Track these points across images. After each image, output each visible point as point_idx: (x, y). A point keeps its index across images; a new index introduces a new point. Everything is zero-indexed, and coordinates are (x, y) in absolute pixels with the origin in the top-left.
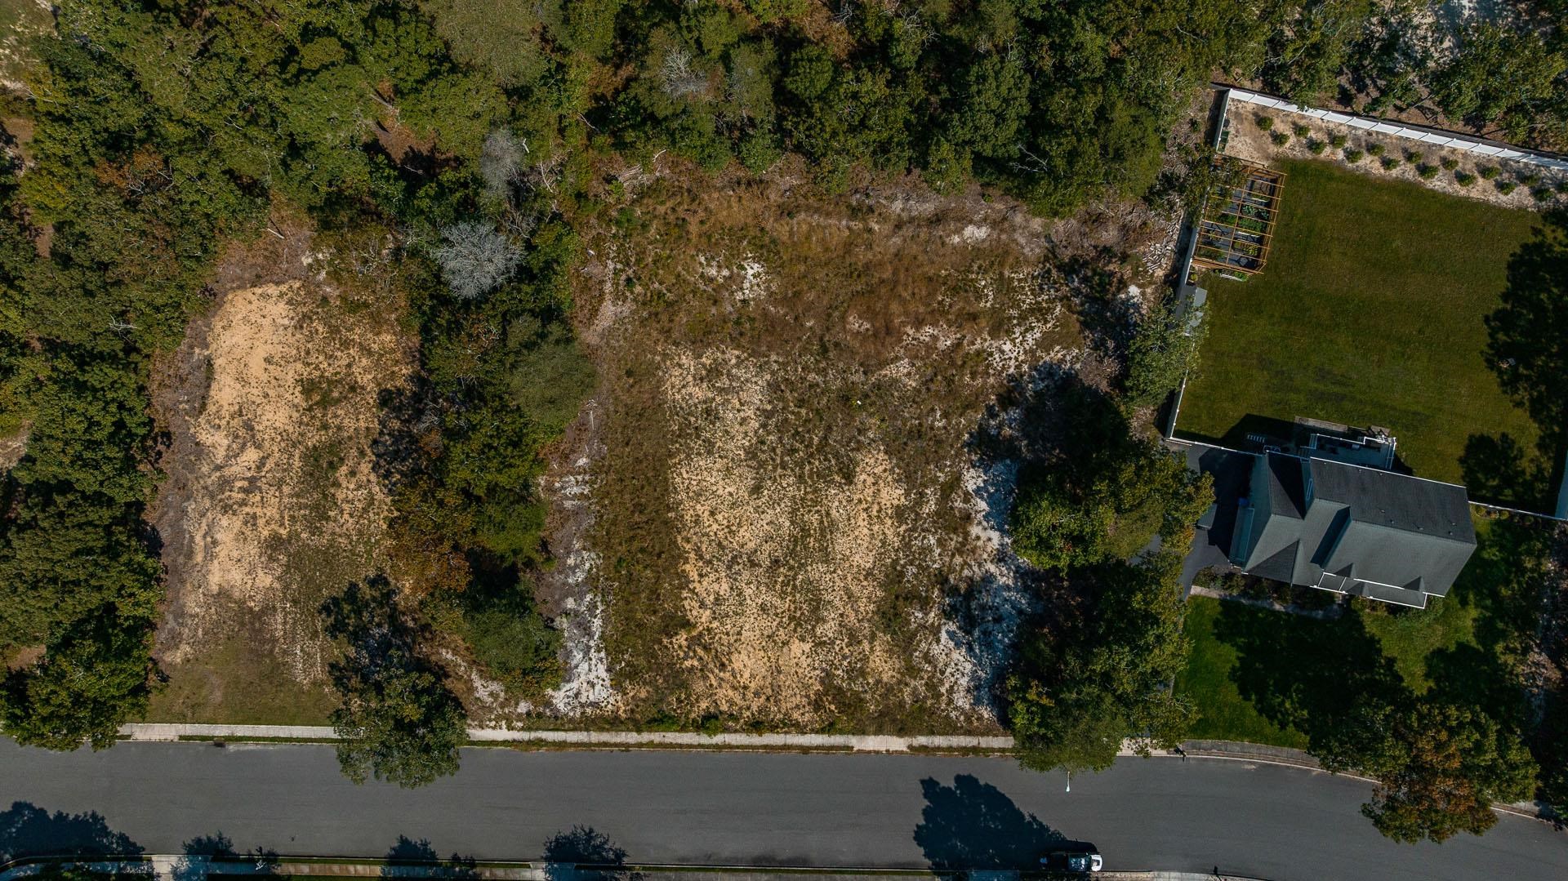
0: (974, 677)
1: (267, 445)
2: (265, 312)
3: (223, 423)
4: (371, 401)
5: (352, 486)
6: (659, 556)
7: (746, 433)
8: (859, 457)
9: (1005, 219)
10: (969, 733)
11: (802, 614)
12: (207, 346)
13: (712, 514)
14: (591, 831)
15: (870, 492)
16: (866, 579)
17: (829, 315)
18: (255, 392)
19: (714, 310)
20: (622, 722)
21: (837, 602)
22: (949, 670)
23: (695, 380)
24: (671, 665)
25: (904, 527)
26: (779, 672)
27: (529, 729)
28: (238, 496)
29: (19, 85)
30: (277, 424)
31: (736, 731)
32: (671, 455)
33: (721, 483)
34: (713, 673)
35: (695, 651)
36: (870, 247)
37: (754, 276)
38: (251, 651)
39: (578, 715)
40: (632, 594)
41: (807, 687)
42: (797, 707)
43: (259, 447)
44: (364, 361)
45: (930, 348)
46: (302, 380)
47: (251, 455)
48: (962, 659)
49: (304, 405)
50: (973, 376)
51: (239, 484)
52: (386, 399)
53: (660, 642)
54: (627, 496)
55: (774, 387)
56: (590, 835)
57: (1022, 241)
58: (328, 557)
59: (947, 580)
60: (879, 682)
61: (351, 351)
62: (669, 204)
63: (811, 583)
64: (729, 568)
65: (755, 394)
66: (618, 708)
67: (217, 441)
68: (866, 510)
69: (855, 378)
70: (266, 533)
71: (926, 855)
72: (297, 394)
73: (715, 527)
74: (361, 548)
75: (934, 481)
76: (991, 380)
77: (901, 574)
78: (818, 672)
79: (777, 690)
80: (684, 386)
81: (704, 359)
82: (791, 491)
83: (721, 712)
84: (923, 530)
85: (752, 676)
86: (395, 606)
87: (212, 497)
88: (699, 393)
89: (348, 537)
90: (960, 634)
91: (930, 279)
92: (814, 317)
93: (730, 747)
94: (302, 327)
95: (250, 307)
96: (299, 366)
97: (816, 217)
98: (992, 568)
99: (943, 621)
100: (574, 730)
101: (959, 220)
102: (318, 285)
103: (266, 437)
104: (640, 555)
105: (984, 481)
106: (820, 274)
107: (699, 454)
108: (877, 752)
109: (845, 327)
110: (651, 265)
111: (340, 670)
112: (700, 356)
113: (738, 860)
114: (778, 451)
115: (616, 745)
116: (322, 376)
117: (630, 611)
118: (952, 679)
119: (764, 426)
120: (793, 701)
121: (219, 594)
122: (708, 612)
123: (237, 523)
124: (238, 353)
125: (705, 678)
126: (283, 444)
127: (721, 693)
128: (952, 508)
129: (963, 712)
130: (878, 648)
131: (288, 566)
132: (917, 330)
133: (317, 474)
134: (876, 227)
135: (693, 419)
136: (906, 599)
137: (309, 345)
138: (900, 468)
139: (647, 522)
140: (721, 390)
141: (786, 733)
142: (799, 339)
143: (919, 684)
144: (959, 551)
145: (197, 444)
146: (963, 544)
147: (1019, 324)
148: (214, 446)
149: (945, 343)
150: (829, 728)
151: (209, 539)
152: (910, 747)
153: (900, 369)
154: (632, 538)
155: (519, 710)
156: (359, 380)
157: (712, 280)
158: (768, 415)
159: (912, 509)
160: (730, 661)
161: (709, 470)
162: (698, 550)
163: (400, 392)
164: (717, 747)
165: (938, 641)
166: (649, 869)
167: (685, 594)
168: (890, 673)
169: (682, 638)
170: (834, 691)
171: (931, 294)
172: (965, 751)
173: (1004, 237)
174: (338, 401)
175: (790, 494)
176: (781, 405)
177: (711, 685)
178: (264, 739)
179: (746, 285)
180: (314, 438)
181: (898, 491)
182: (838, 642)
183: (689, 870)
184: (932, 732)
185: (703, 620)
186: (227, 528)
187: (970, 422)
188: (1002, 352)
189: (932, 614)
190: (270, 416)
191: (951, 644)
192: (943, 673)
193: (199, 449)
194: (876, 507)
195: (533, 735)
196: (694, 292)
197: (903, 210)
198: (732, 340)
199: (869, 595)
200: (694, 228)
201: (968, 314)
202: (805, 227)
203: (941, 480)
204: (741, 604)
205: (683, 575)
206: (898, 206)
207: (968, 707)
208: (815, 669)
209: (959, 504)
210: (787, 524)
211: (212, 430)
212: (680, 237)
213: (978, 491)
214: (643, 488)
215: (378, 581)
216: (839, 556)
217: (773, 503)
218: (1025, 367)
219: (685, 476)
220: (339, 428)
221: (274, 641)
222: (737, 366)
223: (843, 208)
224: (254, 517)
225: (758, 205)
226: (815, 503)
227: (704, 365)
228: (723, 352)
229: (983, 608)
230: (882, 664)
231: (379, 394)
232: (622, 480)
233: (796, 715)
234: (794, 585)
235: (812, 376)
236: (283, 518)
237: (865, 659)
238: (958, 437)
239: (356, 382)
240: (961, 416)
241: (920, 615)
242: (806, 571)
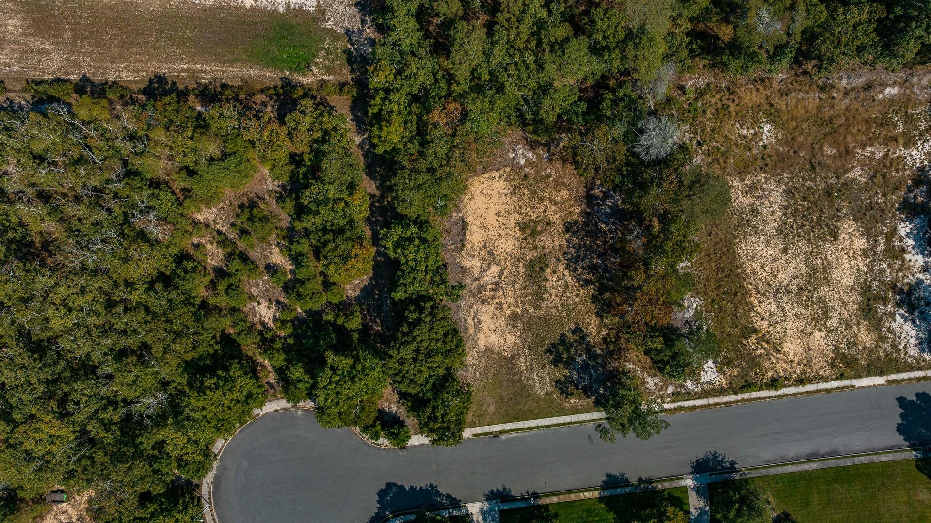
0: (918, 337)
1: (503, 262)
2: (492, 187)
3: (476, 253)
4: (560, 230)
5: (555, 279)
6: (735, 294)
7: (775, 219)
8: (839, 224)
9: (906, 81)
10: (920, 369)
11: (818, 316)
12: (460, 212)
13: (762, 267)
14: (715, 453)
15: (847, 243)
16: (851, 292)
17: (813, 148)
18: (493, 234)
19: (748, 153)
20: (725, 390)
21: (836, 307)
22: (903, 336)
23: (742, 193)
24: (749, 355)
25: (868, 260)
26: (810, 350)
27: (673, 402)
28: (489, 294)
29: (332, 77)
30: (508, 250)
31: (789, 386)
32: (735, 238)
33: (765, 249)
34: (773, 355)
35: (761, 345)
36: (832, 107)
37: (768, 131)
38: (508, 380)
39: (700, 390)
40: (723, 318)
41: (826, 356)
42: (822, 368)
43: (498, 264)
44: (553, 208)
45: (871, 159)
46: (519, 223)
47: (495, 269)
48: (910, 329)
49: (522, 237)
50: (897, 172)
51: (489, 287)
52: (568, 227)
53: (742, 343)
54: (713, 264)
55: (788, 192)
56: (715, 455)
57: (918, 92)
58: (546, 321)
59: (896, 286)
60: (864, 348)
61: (545, 203)
62: (718, 97)
63: (821, 298)
64: (775, 296)
65: (778, 197)
66: (722, 383)
67: (473, 264)
68: (846, 253)
69: (831, 181)
70: (509, 312)
71: (905, 439)
72: (517, 231)
73: (764, 274)
74: (564, 314)
75: (882, 232)
76: (907, 172)
77: (870, 287)
78: (831, 347)
79: (809, 359)
80: (737, 198)
81: (746, 182)
82: (804, 249)
83: (780, 377)
84: (879, 260)
85: (795, 354)
86: (588, 344)
87: (475, 296)
88: (746, 200)
89: (556, 308)
90: (907, 314)
91: (867, 121)
92: (805, 149)
93: (787, 395)
94: (515, 193)
95: (483, 186)
96: (516, 215)
97: (801, 94)
98: (921, 276)
99: (896, 309)
100: (700, 398)
101: (881, 85)
102: (521, 168)
103: (502, 258)
104: (724, 296)
105: (911, 229)
106: (805, 126)
107: (751, 235)
108: (869, 387)
109: (823, 154)
110: (710, 133)
111: (562, 383)
112: (744, 180)
113: (798, 458)
114: (795, 227)
115: (723, 403)
116: (530, 219)
117: (723, 327)
118: (906, 341)
119: (785, 214)
120: (819, 365)
121: (486, 350)
122: (766, 322)
123: (491, 309)
124: (479, 213)
125: (769, 359)
126: (512, 261)
127: (779, 366)
128: (893, 246)
129: (915, 358)
130: (862, 329)
131: (524, 329)
132: (863, 150)
133: (534, 275)
134: (836, 95)
135: (745, 216)
136: (875, 299)
137: (521, 203)
138: (862, 227)
139: (726, 277)
140: (759, 198)
141: (817, 383)
142: (798, 163)
143: (887, 346)
144: (901, 269)
145: (462, 267)
146: (902, 265)
147: (920, 139)
148: (472, 267)
149: (879, 155)
150: (841, 377)
151: (476, 320)
152: (887, 381)
153: (856, 173)
154: (718, 287)
155: (668, 392)
156: (551, 219)
157: (745, 137)
158: (786, 208)
159: (871, 249)
160: (783, 348)
161: (757, 243)
162: (757, 289)
163: (576, 222)
164: (780, 396)
165: (895, 321)
166: (750, 469)
167: (752, 314)
168: (871, 342)
169: (754, 338)
170: (840, 356)
171: (868, 129)
172: (918, 379)
173: (908, 91)
174: (541, 232)
175: (804, 251)
176: (792, 202)
177: (773, 363)
178: (522, 429)
179: (764, 137)
180: (530, 255)
181: (863, 241)
182: (840, 329)
183: (772, 467)
184: (898, 372)
185: (764, 327)
186: (486, 313)
187: (898, 197)
188: (911, 156)
189: (890, 306)
190: (503, 246)
191: (902, 321)
192: (899, 338)
193: (464, 270)
194: (852, 251)
195: (676, 405)
196: (736, 145)
197: (847, 84)
198: (761, 168)
199: (854, 300)
200: (732, 109)
201: (892, 137)
202: (794, 101)
203: (885, 231)
204: (784, 315)
205: (750, 304)
206: (845, 81)
207: (917, 355)
208: (829, 345)
209: (897, 243)
210: (804, 267)
211: (470, 259)
212: (725, 115)
213: (907, 235)
214: (721, 258)
215: (577, 330)
216: (835, 281)
217: (795, 256)
218: (926, 163)
219: (744, 248)
220: (544, 247)
221: (521, 373)
222: (765, 183)
223: (814, 87)
224: (501, 304)
225: (768, 92)
226: (819, 253)
227: (747, 185)
228: (757, 176)
229: (918, 299)
230: (866, 338)
231: (564, 225)
232: (709, 256)
233: (821, 372)
234: (812, 301)
235: (808, 183)
236: (517, 302)
237: (856, 336)
238: (893, 205)
239: (550, 220)
240: (892, 194)
241: (883, 308)
242: (818, 292)
